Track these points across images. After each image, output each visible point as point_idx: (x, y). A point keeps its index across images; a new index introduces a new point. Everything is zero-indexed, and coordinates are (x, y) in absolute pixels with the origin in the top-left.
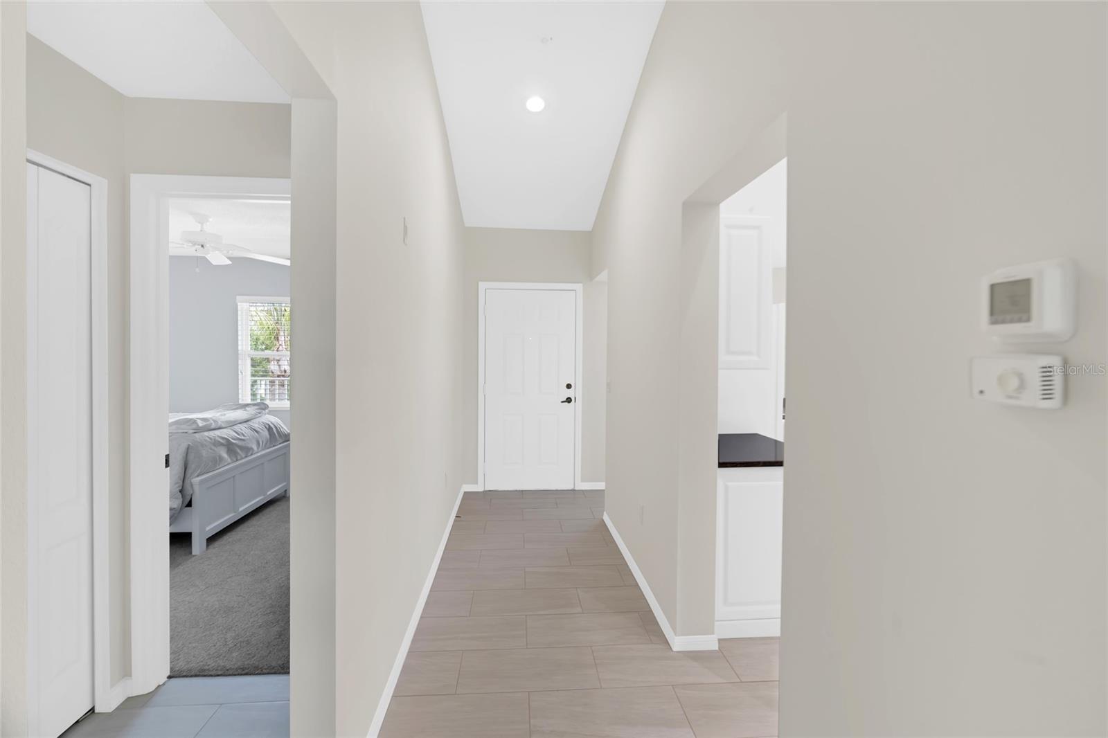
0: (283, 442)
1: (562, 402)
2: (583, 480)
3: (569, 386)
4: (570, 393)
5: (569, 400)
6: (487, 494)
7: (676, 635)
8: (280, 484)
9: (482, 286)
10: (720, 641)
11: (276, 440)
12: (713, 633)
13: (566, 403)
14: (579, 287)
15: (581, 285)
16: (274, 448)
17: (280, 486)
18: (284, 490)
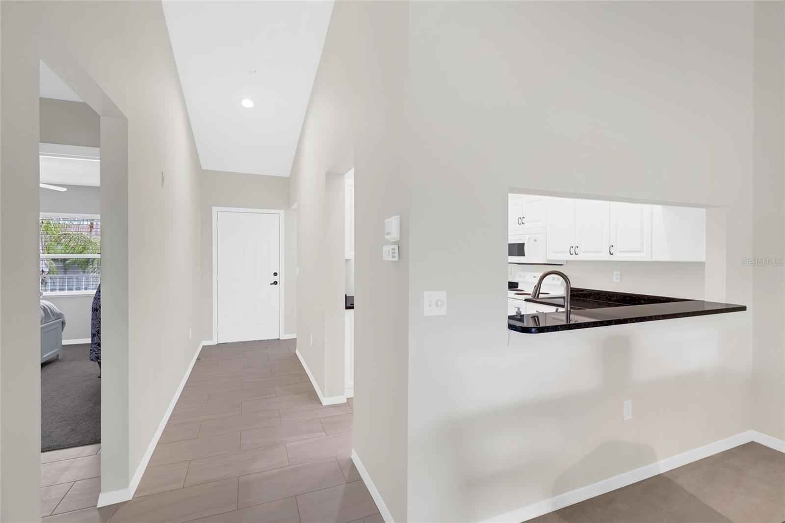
0: (55, 320)
1: (271, 284)
2: (285, 334)
3: (275, 274)
4: (276, 279)
5: (275, 283)
6: (220, 346)
7: (324, 397)
8: (53, 350)
9: (215, 209)
10: (347, 399)
11: (50, 318)
12: (343, 395)
13: (274, 285)
14: (282, 212)
15: (283, 211)
16: (47, 324)
17: (53, 352)
18: (56, 354)
